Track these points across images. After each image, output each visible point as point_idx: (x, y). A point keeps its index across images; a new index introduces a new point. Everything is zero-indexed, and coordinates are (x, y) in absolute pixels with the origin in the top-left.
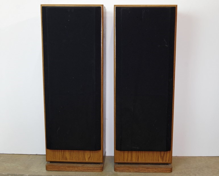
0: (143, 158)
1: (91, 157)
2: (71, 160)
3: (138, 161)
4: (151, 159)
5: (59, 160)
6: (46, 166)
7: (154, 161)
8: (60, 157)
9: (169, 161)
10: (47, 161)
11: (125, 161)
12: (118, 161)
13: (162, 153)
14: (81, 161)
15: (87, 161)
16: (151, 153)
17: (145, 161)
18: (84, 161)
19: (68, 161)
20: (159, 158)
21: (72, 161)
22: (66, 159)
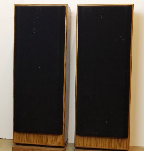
0: (101, 144)
1: (54, 140)
2: (35, 142)
3: (97, 146)
4: (109, 145)
5: (24, 142)
6: (12, 147)
7: (112, 147)
8: (25, 140)
9: (126, 148)
10: (13, 143)
11: (85, 146)
12: (77, 146)
13: (120, 140)
14: (44, 144)
15: (49, 144)
16: (109, 140)
17: (103, 147)
18: (47, 144)
19: (33, 143)
20: (117, 144)
21: (36, 144)
22: (31, 142)
